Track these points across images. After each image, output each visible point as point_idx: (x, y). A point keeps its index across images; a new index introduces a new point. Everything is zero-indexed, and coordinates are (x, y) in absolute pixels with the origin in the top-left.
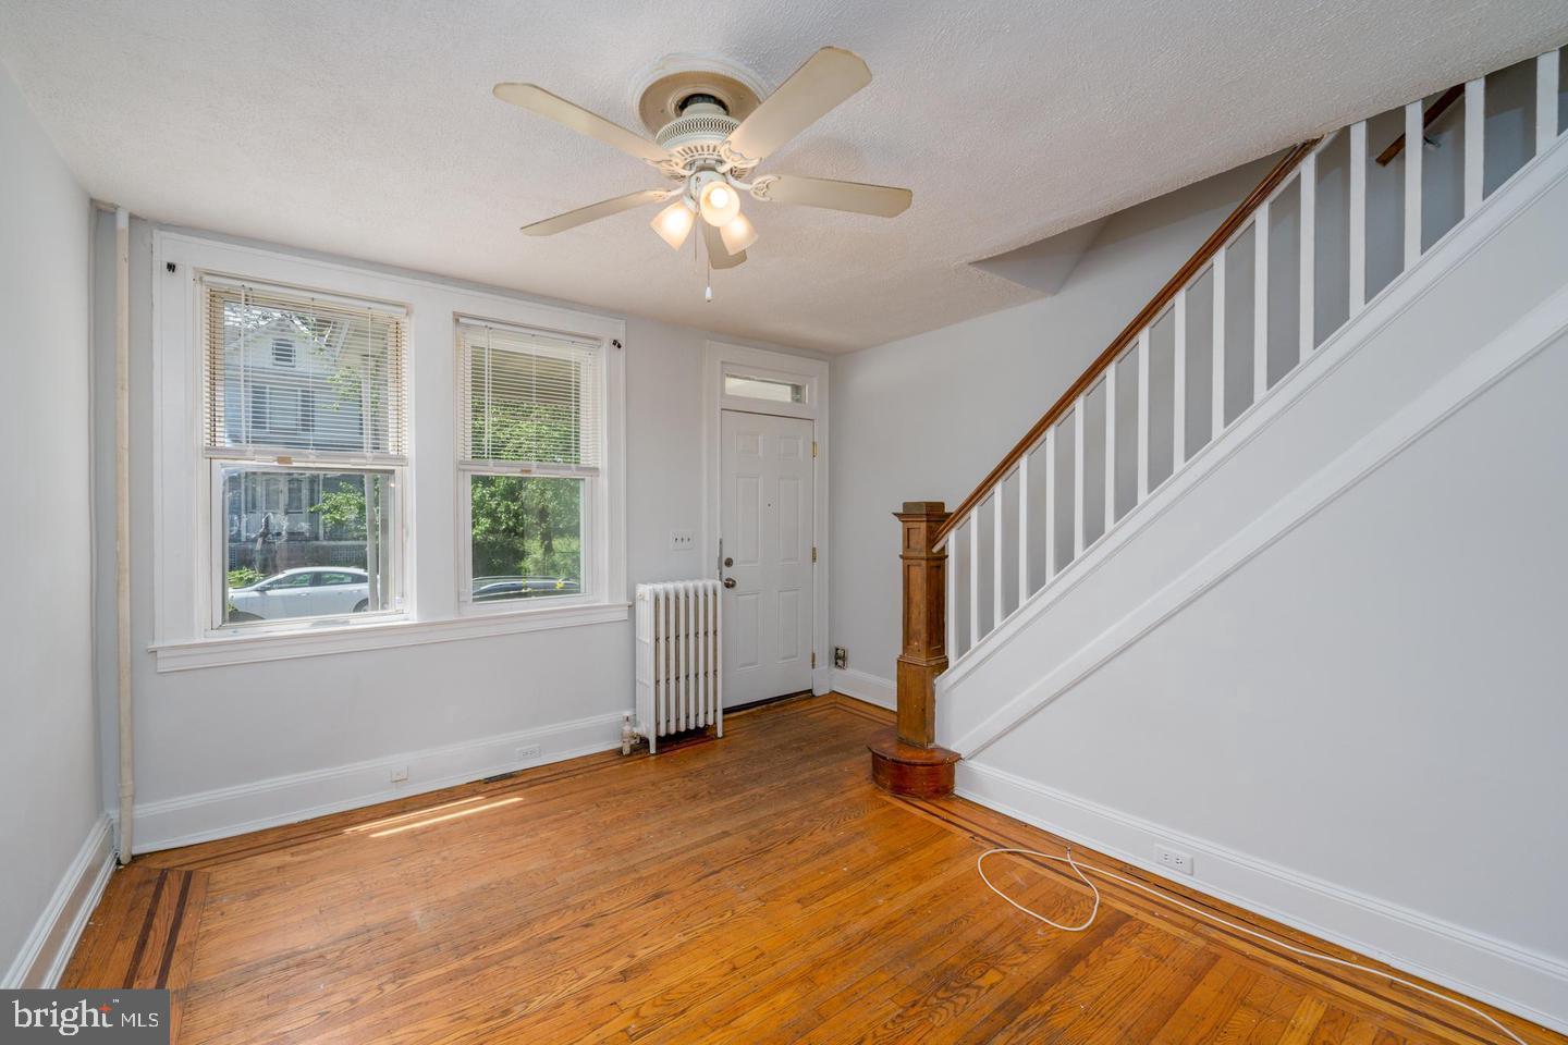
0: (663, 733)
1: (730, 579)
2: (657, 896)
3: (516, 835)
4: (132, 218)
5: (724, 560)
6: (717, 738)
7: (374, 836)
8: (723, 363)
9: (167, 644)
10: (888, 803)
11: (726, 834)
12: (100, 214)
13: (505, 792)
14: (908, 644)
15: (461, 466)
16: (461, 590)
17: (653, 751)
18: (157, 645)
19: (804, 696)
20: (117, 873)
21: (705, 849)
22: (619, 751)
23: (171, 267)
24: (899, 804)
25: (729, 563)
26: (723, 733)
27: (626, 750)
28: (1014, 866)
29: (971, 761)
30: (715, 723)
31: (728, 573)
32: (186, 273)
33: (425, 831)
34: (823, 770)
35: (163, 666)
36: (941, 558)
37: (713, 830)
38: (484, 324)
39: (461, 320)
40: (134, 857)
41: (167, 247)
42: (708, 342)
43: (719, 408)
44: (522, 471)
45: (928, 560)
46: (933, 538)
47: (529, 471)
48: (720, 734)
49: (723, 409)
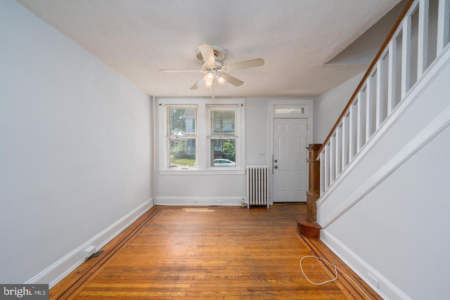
0: (251, 204)
1: (276, 166)
2: (219, 236)
3: (207, 217)
4: (155, 97)
5: (274, 160)
6: (267, 209)
7: (186, 211)
8: (274, 105)
9: (161, 170)
10: (295, 235)
11: (245, 229)
12: (151, 97)
13: (212, 209)
14: (310, 189)
15: (208, 137)
16: (208, 164)
17: (248, 208)
18: (159, 170)
19: (303, 203)
20: (153, 207)
21: (237, 231)
22: (241, 207)
23: (160, 105)
24: (299, 237)
25: (276, 161)
26: (269, 208)
27: (243, 207)
28: (316, 262)
29: (324, 230)
30: (267, 204)
31: (275, 164)
32: (163, 105)
33: (194, 212)
34: (287, 223)
35: (160, 174)
36: (319, 162)
37: (243, 227)
38: (212, 105)
39: (207, 105)
40: (156, 205)
41: (160, 101)
42: (269, 100)
43: (272, 118)
44: (220, 138)
45: (314, 162)
46: (316, 155)
47: (221, 138)
48: (268, 208)
49: (274, 118)
